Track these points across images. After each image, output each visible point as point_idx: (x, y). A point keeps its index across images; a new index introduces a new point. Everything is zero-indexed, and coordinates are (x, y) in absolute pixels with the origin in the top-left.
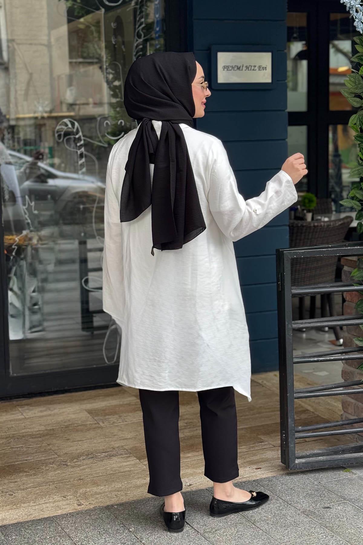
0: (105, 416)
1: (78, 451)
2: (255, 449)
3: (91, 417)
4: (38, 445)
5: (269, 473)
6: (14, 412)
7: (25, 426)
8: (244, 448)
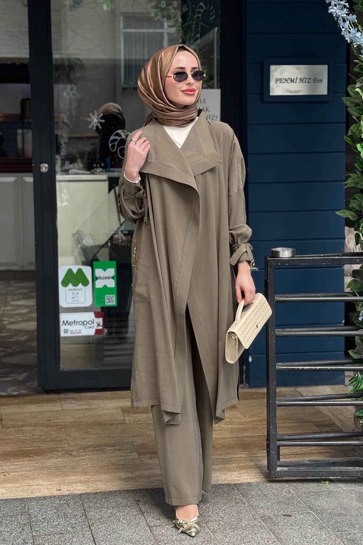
0: (135, 414)
1: (89, 443)
2: (255, 456)
3: (121, 414)
4: (58, 435)
5: (254, 479)
6: (56, 404)
7: (57, 417)
8: (245, 454)
